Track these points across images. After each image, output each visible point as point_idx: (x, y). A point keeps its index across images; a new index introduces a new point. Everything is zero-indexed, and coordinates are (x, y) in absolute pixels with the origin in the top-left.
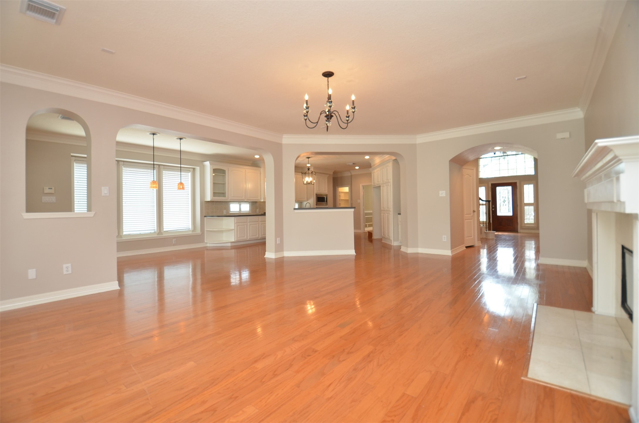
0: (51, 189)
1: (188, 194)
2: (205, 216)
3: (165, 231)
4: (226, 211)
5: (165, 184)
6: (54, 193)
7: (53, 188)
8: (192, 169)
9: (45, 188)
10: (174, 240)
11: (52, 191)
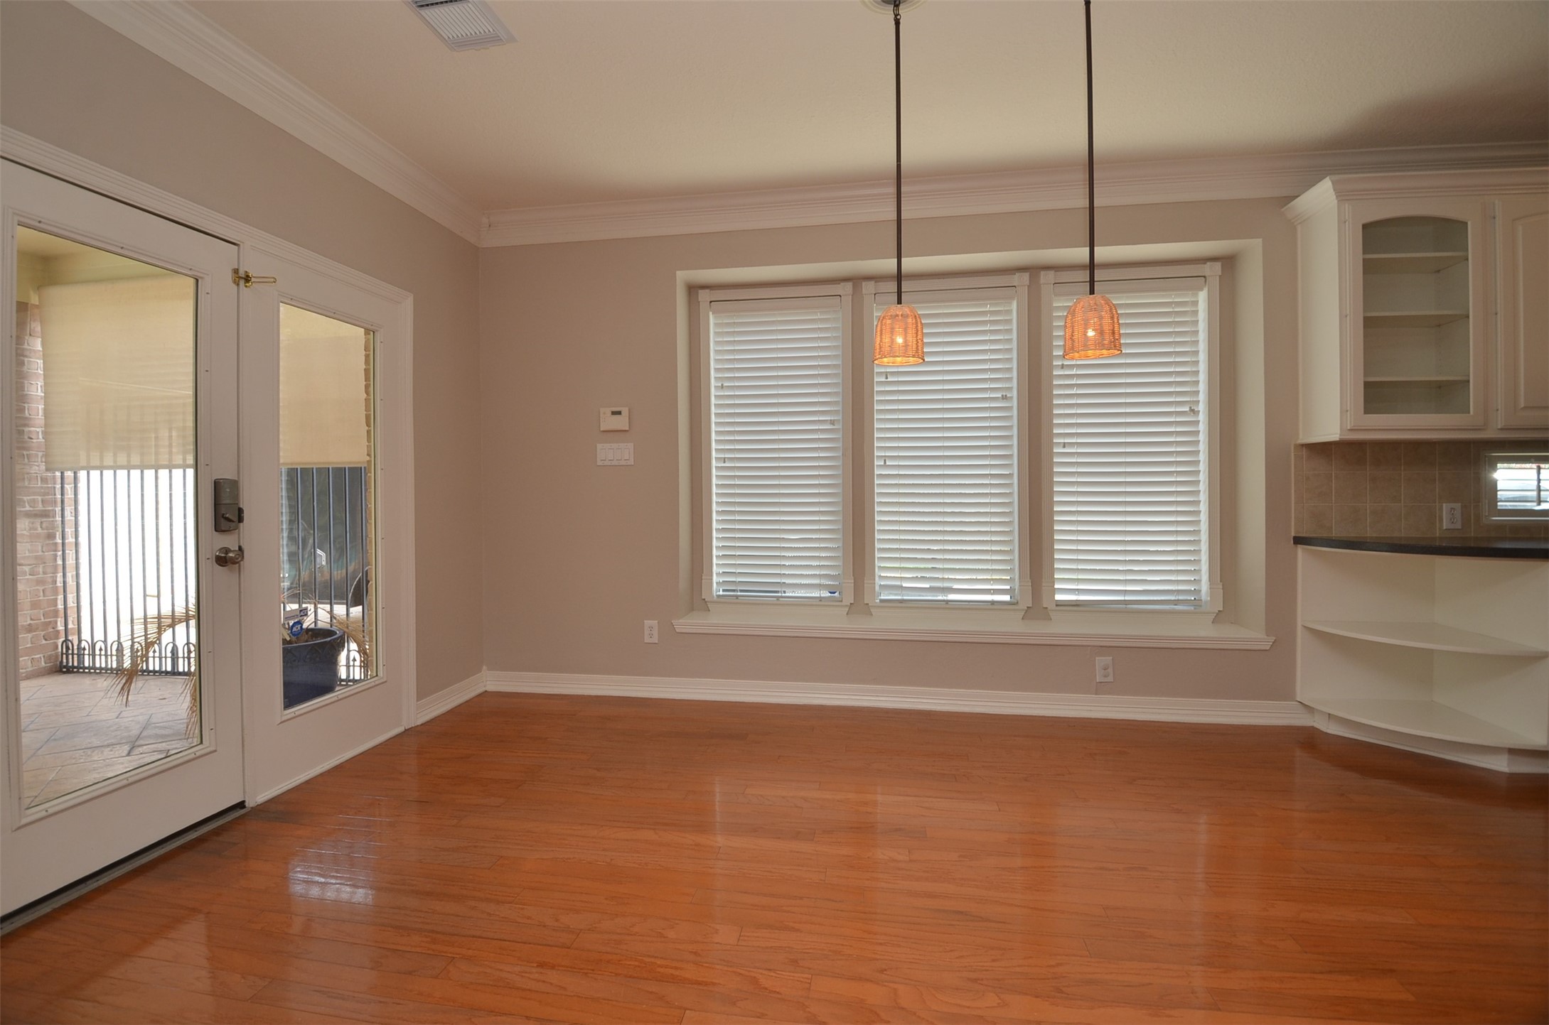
0: (619, 413)
1: (1192, 410)
2: (1298, 541)
3: (1060, 604)
4: (1458, 506)
5: (1063, 367)
6: (627, 429)
7: (625, 411)
8: (1217, 266)
9: (602, 410)
10: (1101, 661)
11: (621, 423)
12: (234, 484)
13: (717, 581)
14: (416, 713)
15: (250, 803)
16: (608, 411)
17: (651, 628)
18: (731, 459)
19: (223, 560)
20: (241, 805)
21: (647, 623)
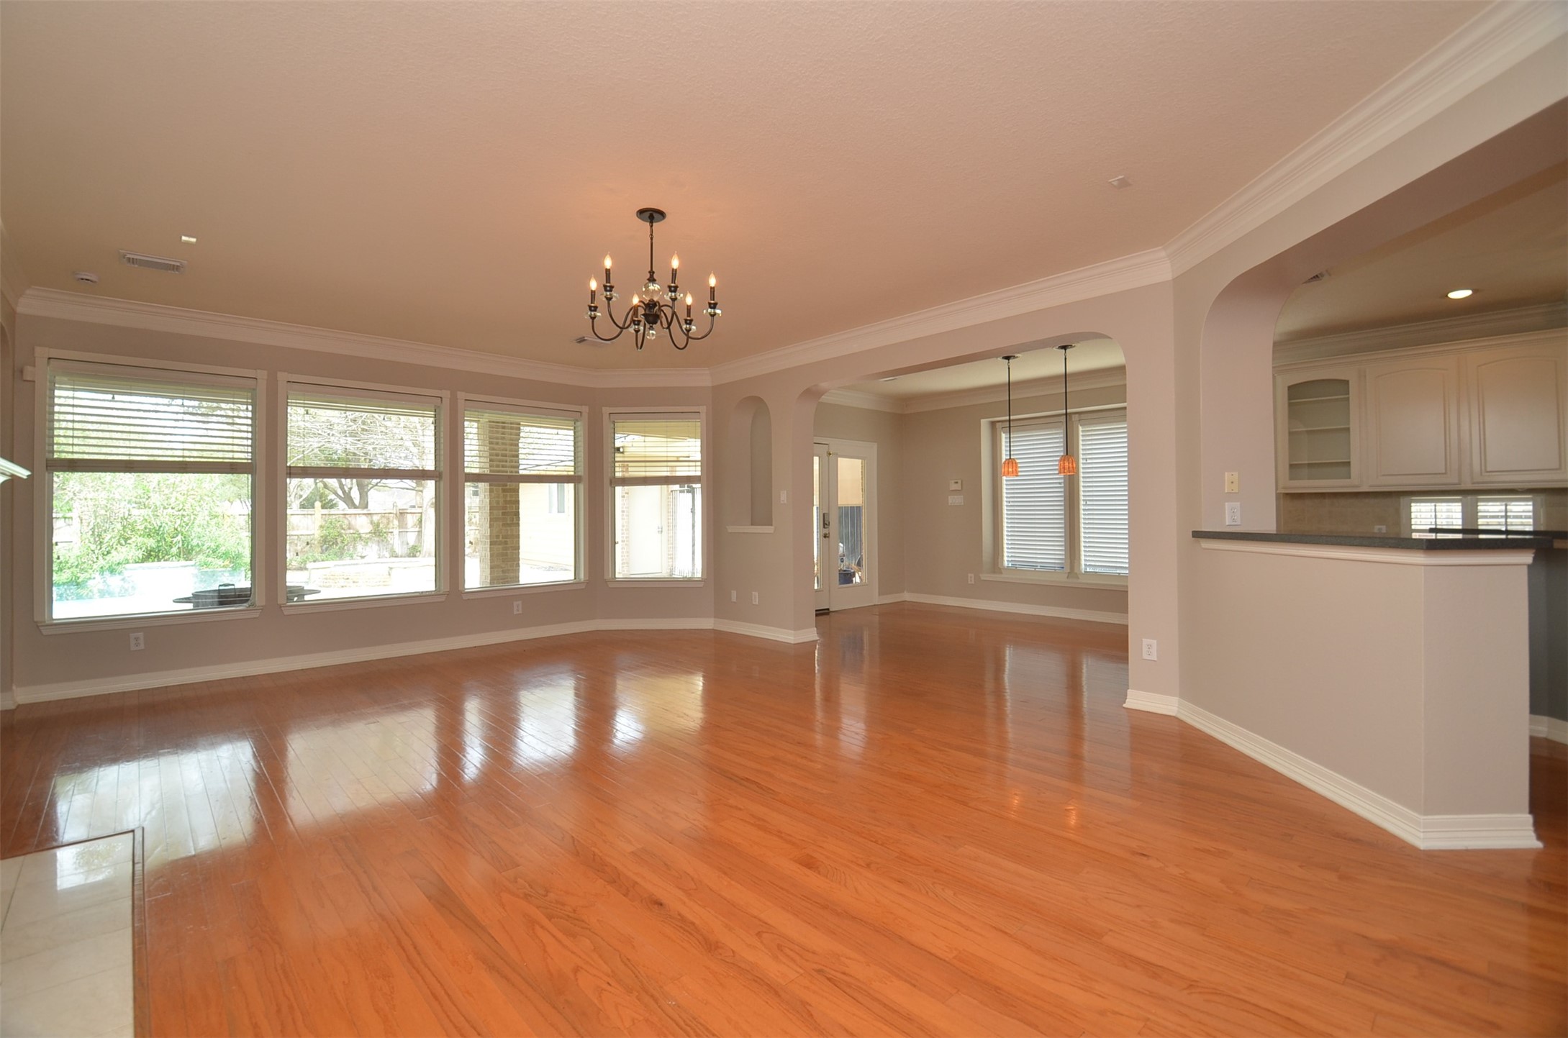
0: (957, 482)
6: (961, 489)
7: (960, 482)
9: (950, 482)
11: (958, 487)
12: (828, 514)
13: (1007, 560)
14: (877, 600)
15: (831, 610)
16: (953, 481)
17: (971, 577)
18: (1012, 502)
19: (825, 536)
20: (828, 609)
21: (970, 575)
